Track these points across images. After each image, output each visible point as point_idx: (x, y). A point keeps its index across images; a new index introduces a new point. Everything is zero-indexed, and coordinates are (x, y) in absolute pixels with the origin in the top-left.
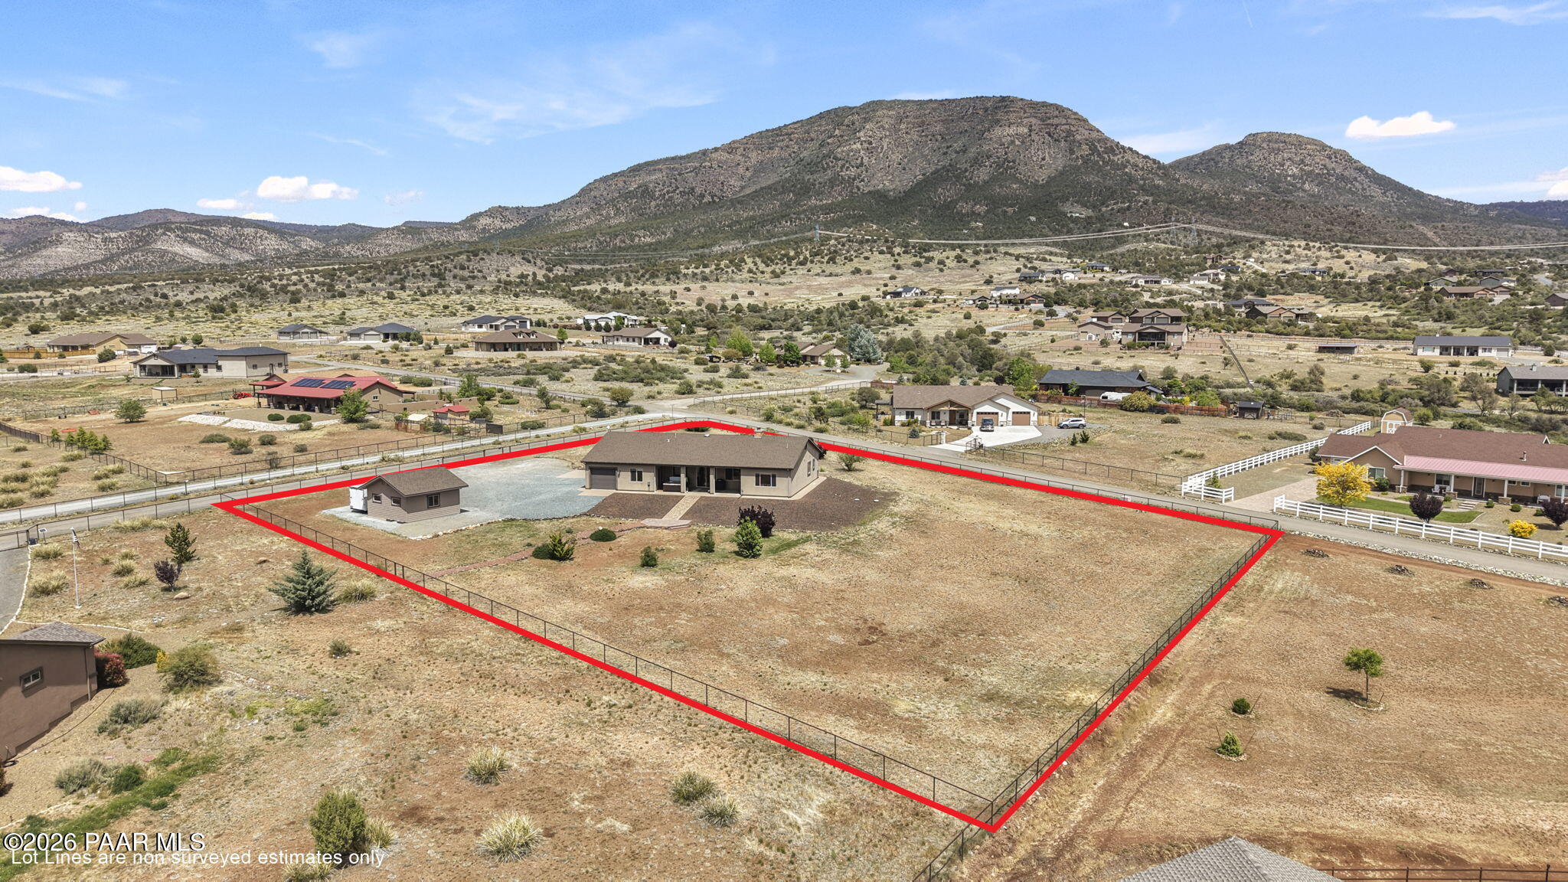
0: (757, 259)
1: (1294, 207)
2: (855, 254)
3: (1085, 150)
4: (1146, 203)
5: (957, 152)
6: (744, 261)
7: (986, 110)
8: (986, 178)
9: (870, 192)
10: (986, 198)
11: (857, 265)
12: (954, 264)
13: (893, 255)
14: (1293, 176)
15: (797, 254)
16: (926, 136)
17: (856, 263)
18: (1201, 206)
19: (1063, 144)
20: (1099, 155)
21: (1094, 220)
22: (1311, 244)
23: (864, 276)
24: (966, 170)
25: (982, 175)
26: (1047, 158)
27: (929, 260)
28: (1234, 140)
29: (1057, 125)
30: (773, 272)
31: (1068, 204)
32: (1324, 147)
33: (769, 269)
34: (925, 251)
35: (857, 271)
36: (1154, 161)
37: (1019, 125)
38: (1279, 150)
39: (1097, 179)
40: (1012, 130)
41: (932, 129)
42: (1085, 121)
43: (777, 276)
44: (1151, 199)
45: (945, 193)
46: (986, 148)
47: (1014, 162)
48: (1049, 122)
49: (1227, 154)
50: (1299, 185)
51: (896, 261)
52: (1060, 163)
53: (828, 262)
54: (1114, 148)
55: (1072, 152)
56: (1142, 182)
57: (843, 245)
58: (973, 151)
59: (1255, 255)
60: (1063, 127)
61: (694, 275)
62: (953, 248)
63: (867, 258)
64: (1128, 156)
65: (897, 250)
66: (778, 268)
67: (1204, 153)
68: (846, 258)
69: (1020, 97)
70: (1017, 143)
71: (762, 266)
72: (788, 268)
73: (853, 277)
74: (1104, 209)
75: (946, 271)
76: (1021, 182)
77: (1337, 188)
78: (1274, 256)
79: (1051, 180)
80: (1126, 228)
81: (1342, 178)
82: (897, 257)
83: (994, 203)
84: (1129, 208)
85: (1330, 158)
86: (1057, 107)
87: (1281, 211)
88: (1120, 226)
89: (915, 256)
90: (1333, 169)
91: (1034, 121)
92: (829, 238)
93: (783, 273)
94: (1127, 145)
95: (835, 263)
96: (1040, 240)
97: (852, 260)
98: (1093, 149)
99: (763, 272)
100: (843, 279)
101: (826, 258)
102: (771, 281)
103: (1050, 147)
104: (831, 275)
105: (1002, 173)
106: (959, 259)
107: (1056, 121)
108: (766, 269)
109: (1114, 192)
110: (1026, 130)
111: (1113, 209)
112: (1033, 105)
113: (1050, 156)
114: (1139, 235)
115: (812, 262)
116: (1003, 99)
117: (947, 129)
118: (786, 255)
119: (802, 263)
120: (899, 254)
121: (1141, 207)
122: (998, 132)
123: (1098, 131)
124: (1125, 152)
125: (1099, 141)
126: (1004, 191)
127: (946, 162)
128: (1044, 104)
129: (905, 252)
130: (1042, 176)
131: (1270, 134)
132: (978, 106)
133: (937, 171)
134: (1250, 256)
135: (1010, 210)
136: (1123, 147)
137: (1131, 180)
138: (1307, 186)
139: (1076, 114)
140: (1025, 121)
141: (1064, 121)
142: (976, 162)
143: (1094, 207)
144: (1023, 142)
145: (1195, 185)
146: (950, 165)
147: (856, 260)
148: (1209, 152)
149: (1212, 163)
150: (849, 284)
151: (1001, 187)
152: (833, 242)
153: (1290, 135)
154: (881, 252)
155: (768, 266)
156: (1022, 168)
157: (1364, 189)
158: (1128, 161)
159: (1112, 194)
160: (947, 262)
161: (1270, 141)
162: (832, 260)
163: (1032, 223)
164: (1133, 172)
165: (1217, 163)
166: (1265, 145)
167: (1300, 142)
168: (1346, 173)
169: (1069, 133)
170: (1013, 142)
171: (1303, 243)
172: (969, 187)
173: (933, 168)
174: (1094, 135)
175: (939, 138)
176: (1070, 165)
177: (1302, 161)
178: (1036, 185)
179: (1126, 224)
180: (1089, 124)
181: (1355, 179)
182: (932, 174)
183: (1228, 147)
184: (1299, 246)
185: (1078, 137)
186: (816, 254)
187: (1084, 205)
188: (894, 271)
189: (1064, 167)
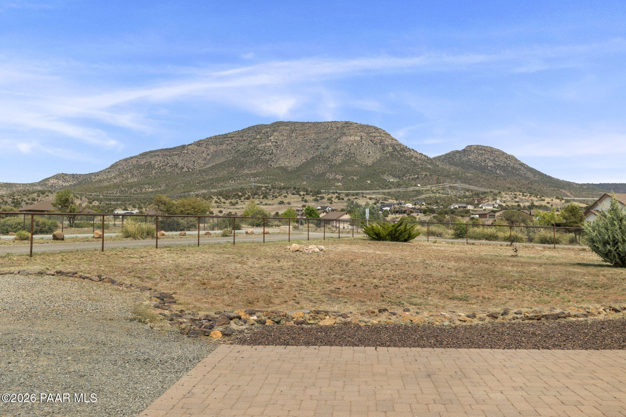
0: (219, 197)
2: (278, 195)
3: (390, 149)
4: (426, 175)
5: (323, 148)
6: (212, 197)
7: (338, 128)
8: (340, 162)
9: (277, 168)
10: (342, 172)
11: (281, 200)
12: (336, 200)
13: (300, 195)
14: (491, 166)
15: (244, 194)
16: (307, 140)
17: (279, 199)
18: (453, 178)
19: (378, 146)
20: (398, 152)
21: (402, 183)
22: (525, 194)
23: (286, 205)
24: (329, 158)
25: (338, 160)
26: (371, 153)
27: (322, 198)
28: (460, 149)
29: (375, 137)
30: (231, 203)
31: (386, 175)
32: (503, 153)
33: (228, 202)
34: (318, 194)
35: (281, 203)
36: (425, 156)
37: (356, 135)
38: (482, 154)
39: (398, 163)
40: (352, 138)
41: (309, 137)
42: (389, 135)
43: (234, 205)
44: (428, 173)
45: (319, 168)
46: (339, 146)
47: (354, 154)
48: (371, 135)
49: (458, 155)
50: (494, 171)
51: (303, 198)
52: (378, 156)
53: (263, 198)
54: (404, 149)
55: (384, 150)
56: (421, 166)
57: (270, 190)
58: (332, 148)
59: (499, 198)
60: (378, 138)
62: (333, 193)
63: (285, 197)
64: (412, 153)
65: (302, 193)
66: (234, 201)
67: (446, 154)
68: (273, 196)
69: (355, 122)
70: (355, 145)
71: (223, 200)
72: (239, 201)
73: (280, 206)
74: (404, 178)
75: (334, 204)
76: (359, 164)
77: (513, 173)
78: (509, 199)
79: (374, 164)
80: (419, 186)
81: (513, 168)
82: (302, 196)
83: (346, 174)
84: (418, 178)
85: (507, 159)
86: (374, 128)
87: (494, 181)
88: (416, 186)
89: (313, 196)
90: (509, 164)
91: (363, 134)
92: (262, 187)
93: (237, 203)
94: (411, 148)
95: (267, 198)
96: (376, 191)
97: (277, 197)
98: (395, 149)
99: (224, 203)
100: (274, 206)
101: (261, 197)
102: (230, 207)
103: (372, 147)
104: (266, 204)
105: (348, 159)
106: (338, 198)
107: (374, 134)
108: (226, 201)
109: (408, 170)
110: (359, 139)
111: (409, 178)
112: (362, 126)
113: (373, 152)
114: (428, 190)
115: (253, 198)
116: (346, 123)
117: (318, 137)
118: (237, 194)
119: (248, 198)
120: (304, 195)
121: (424, 177)
122: (344, 139)
123: (396, 140)
124: (410, 151)
125: (397, 145)
126: (350, 169)
127: (318, 153)
128: (368, 126)
129: (307, 194)
130: (369, 162)
131: (478, 146)
132: (334, 125)
133: (313, 158)
134: (496, 199)
135: (355, 178)
136: (409, 149)
137: (415, 165)
138: (498, 172)
139: (384, 131)
140: (359, 134)
141: (379, 135)
142: (334, 154)
143: (399, 177)
144: (358, 144)
145: (447, 168)
146: (320, 155)
147: (279, 197)
148: (449, 154)
149: (451, 159)
150: (279, 209)
151: (349, 166)
152: (263, 189)
153: (487, 147)
154: (293, 194)
155: (227, 200)
156: (358, 157)
157: (525, 174)
158: (413, 156)
159: (408, 172)
160: (333, 199)
161: (478, 149)
162: (265, 197)
163: (369, 184)
164: (416, 161)
165: (453, 159)
166: (475, 151)
167: (492, 151)
168: (515, 166)
169: (381, 141)
170: (353, 144)
171: (521, 194)
172: (331, 166)
173: (311, 156)
174: (394, 142)
175: (314, 141)
176: (383, 157)
177: (494, 159)
178: (366, 166)
179: (419, 185)
180: (391, 137)
181: (520, 169)
182: (311, 159)
183: (457, 152)
184: (520, 195)
185: (386, 143)
186: (255, 194)
187: (394, 176)
188: (304, 203)
189: (381, 157)
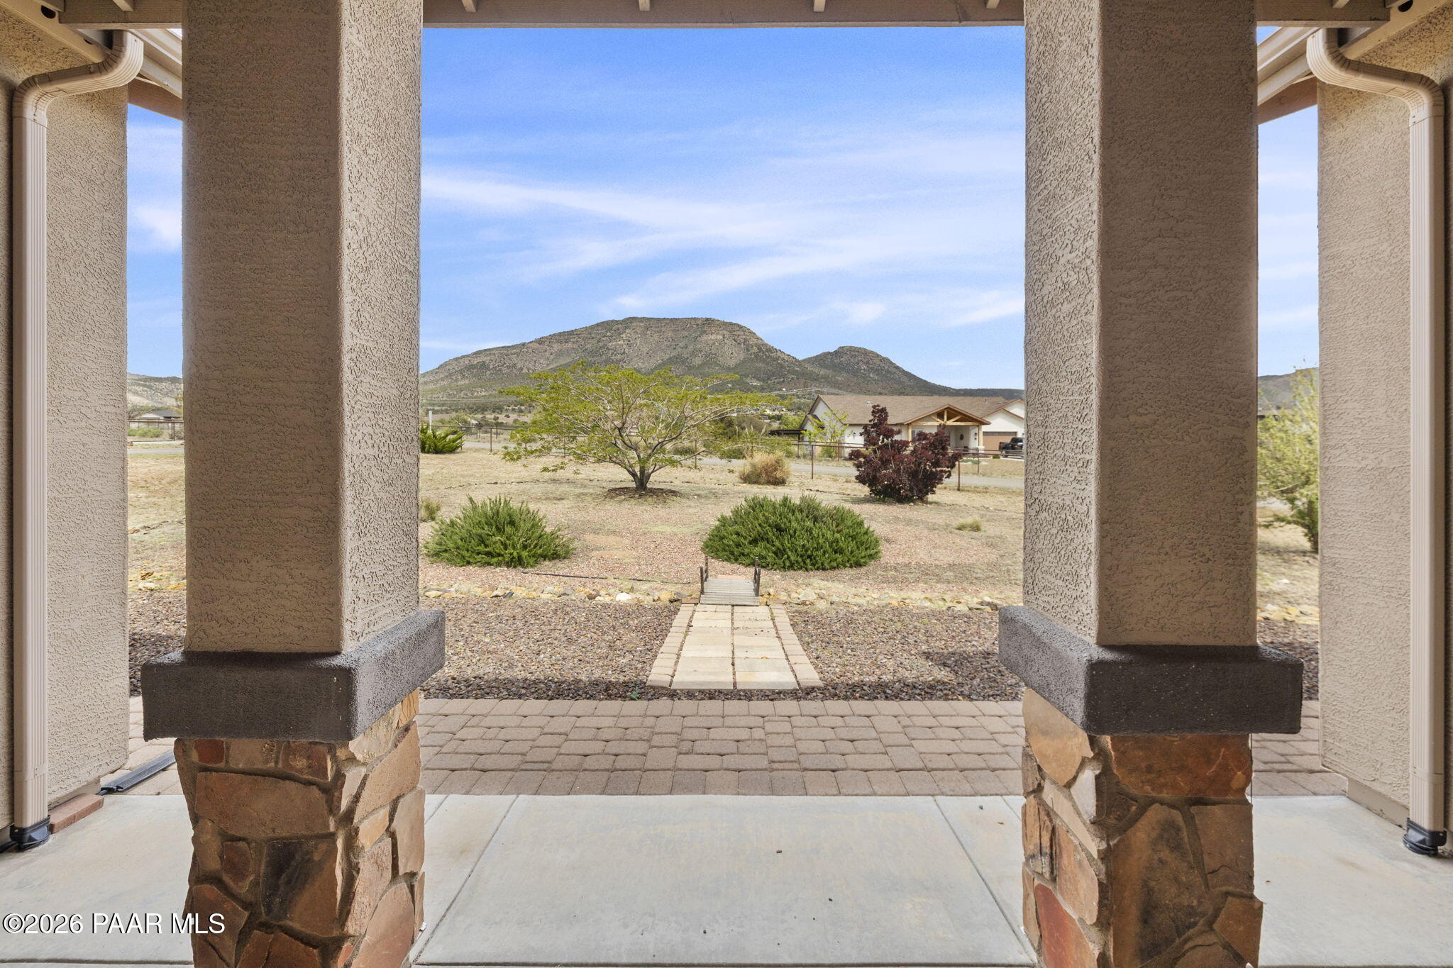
1: (872, 383)
3: (755, 349)
4: (792, 379)
5: (682, 348)
7: (698, 325)
8: (700, 363)
14: (864, 370)
16: (663, 338)
18: (822, 382)
19: (742, 345)
20: (763, 352)
21: (765, 387)
24: (688, 358)
25: (698, 361)
26: (734, 353)
28: (832, 350)
29: (739, 335)
31: (749, 378)
32: (878, 355)
36: (793, 357)
37: (717, 334)
38: (856, 355)
39: (763, 365)
40: (713, 337)
41: (666, 334)
42: (754, 334)
44: (795, 376)
46: (698, 346)
47: (715, 354)
48: (734, 333)
49: (829, 357)
50: (867, 375)
52: (742, 356)
54: (771, 350)
55: (748, 350)
56: (788, 368)
58: (691, 347)
60: (742, 336)
61: (513, 410)
64: (779, 354)
69: (717, 318)
70: (717, 344)
74: (769, 382)
76: (719, 365)
77: (887, 377)
79: (737, 365)
81: (888, 371)
84: (783, 381)
85: (882, 361)
86: (738, 325)
87: (865, 385)
88: (781, 390)
90: (884, 367)
91: (725, 332)
94: (778, 348)
98: (760, 350)
103: (735, 347)
105: (709, 360)
107: (738, 333)
110: (721, 337)
111: (774, 382)
112: (725, 324)
113: (736, 353)
116: (707, 319)
117: (675, 335)
121: (791, 381)
122: (705, 337)
123: (762, 340)
124: (777, 352)
125: (763, 345)
126: (711, 371)
127: (675, 353)
128: (731, 324)
130: (732, 363)
131: (851, 347)
132: (693, 322)
133: (670, 358)
136: (776, 349)
137: (782, 367)
138: (871, 375)
139: (749, 329)
140: (721, 332)
141: (743, 333)
142: (694, 354)
143: (763, 380)
144: (720, 344)
145: (816, 371)
146: (678, 355)
148: (819, 356)
151: (709, 368)
153: (861, 348)
156: (720, 358)
157: (899, 378)
158: (779, 357)
159: (773, 374)
161: (851, 351)
164: (783, 363)
165: (823, 361)
166: (848, 353)
167: (866, 352)
168: (890, 369)
169: (746, 340)
170: (714, 343)
172: (690, 368)
173: (668, 357)
174: (760, 342)
175: (671, 340)
176: (747, 358)
177: (868, 362)
178: (728, 368)
179: (784, 389)
180: (757, 336)
182: (667, 359)
183: (829, 353)
185: (751, 343)
187: (758, 379)
189: (744, 358)
